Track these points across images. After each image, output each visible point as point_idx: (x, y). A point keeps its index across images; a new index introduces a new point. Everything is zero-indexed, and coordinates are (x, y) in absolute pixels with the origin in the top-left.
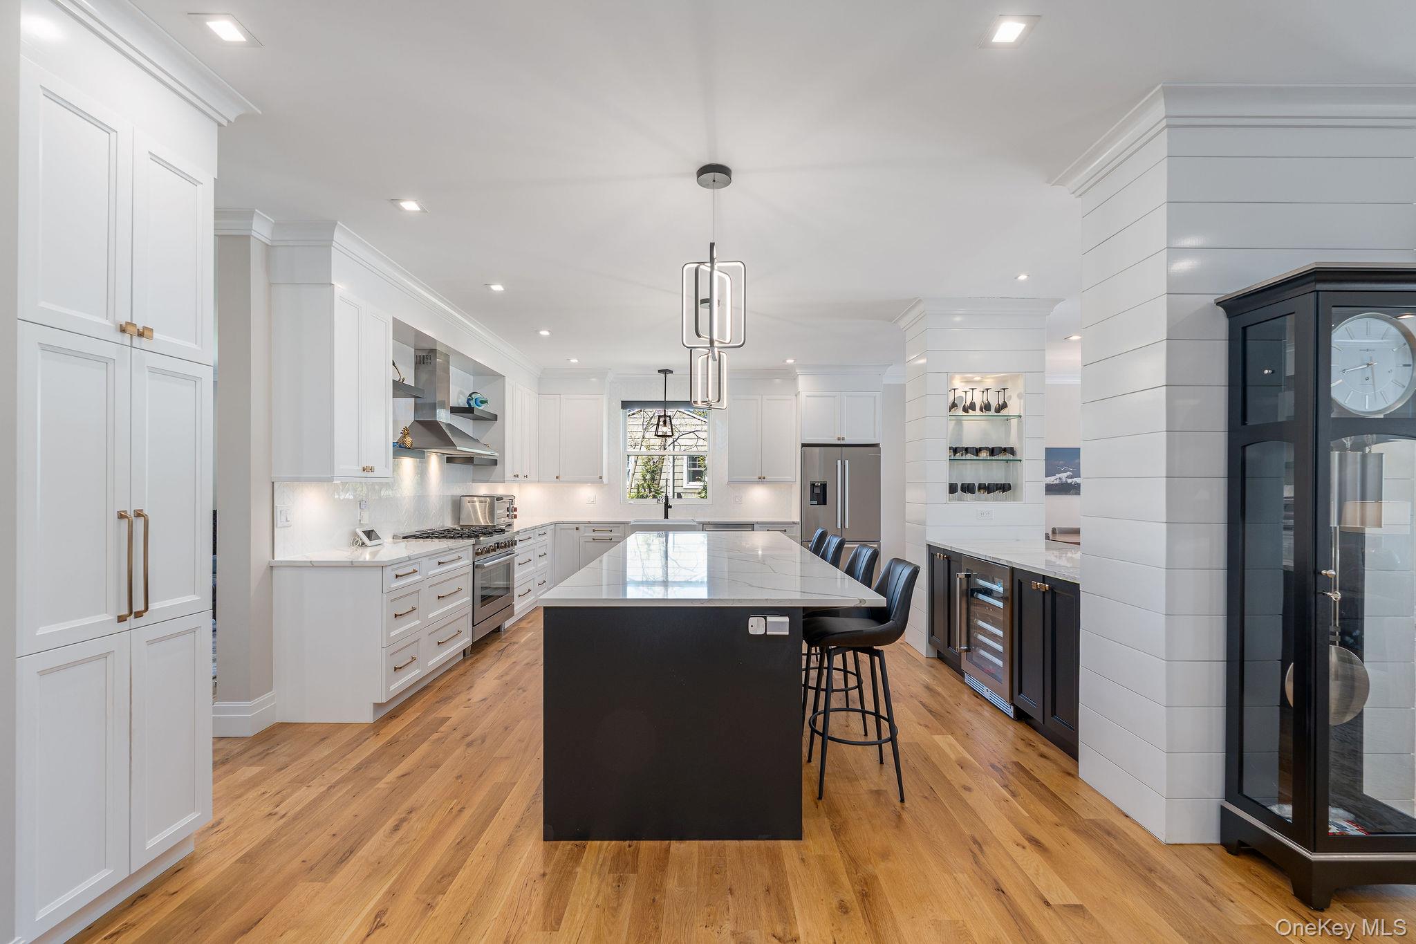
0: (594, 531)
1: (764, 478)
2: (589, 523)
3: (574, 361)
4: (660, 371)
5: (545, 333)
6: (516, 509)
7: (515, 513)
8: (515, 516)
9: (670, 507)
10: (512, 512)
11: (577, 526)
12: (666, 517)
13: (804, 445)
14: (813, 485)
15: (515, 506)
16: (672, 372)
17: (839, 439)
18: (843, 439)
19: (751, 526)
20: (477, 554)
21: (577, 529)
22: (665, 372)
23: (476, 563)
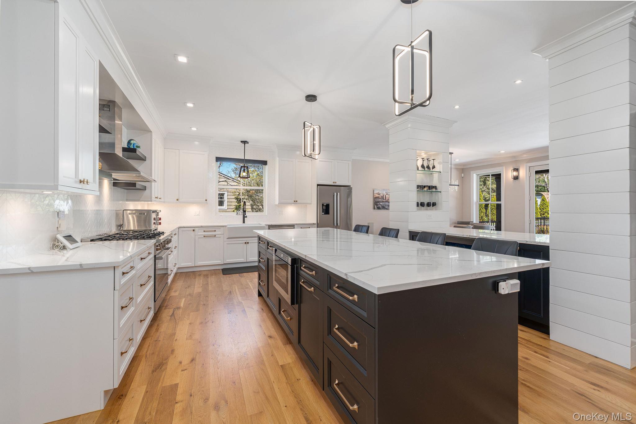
0: (204, 231)
1: (297, 201)
2: (202, 227)
3: (194, 129)
4: (242, 142)
5: (190, 105)
6: (160, 219)
7: (160, 221)
8: (160, 224)
9: (246, 217)
10: (158, 221)
11: (194, 229)
12: (244, 222)
13: (318, 185)
14: (323, 205)
15: (159, 217)
16: (248, 143)
17: (334, 182)
18: (336, 182)
19: (292, 226)
20: (157, 250)
21: (194, 230)
22: (245, 142)
23: (156, 256)
